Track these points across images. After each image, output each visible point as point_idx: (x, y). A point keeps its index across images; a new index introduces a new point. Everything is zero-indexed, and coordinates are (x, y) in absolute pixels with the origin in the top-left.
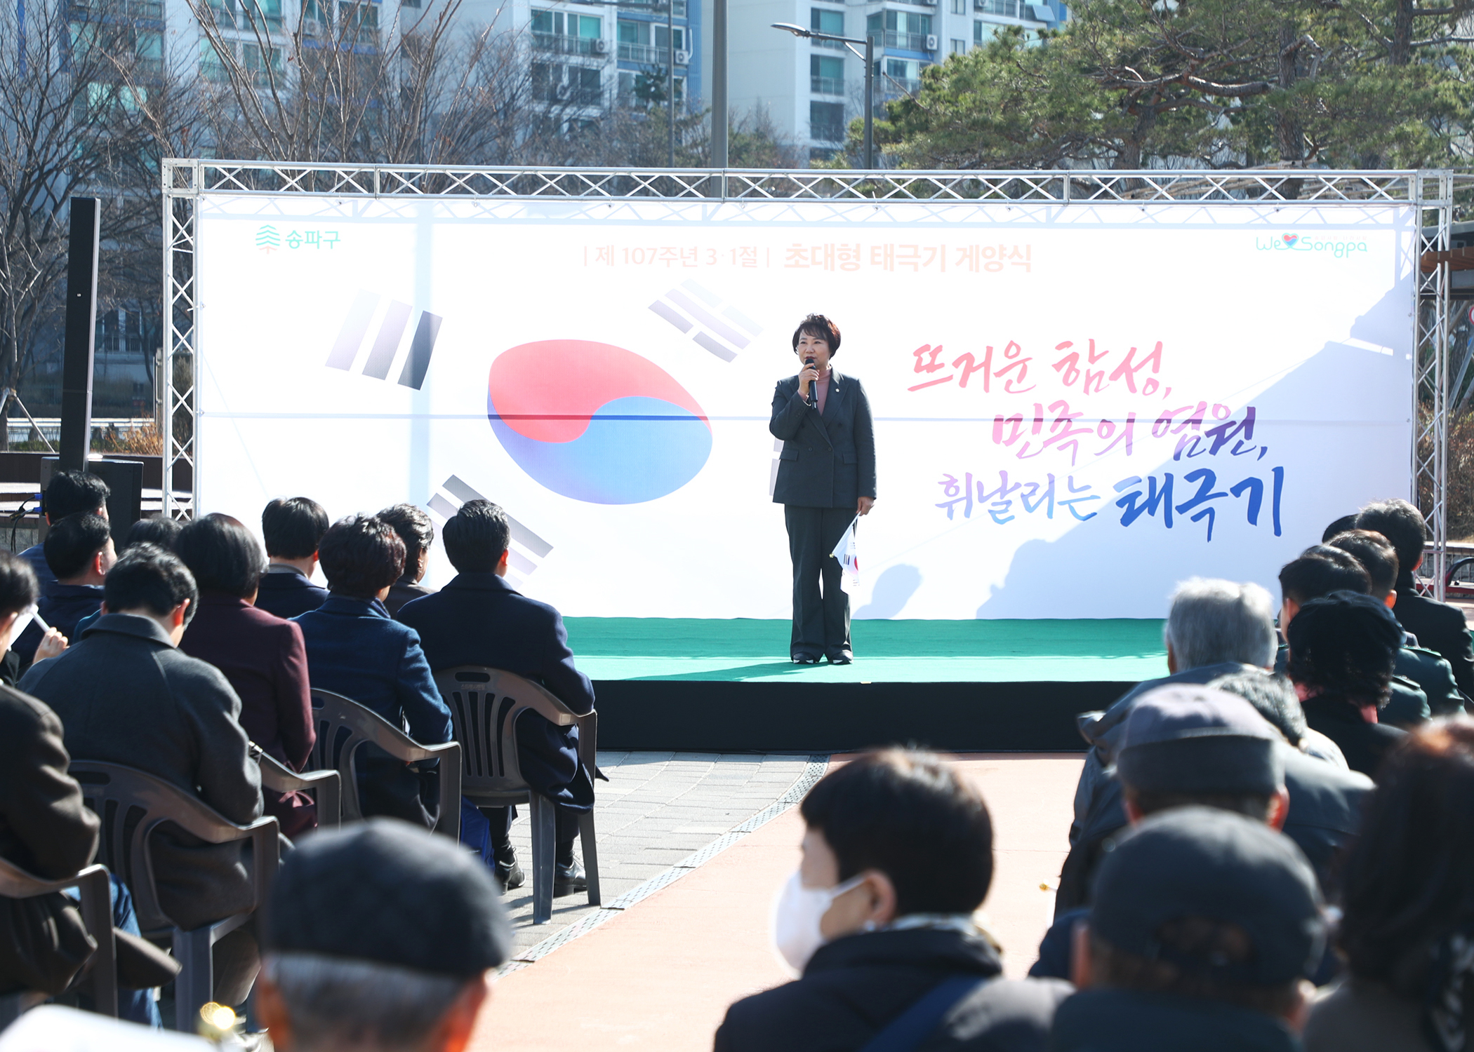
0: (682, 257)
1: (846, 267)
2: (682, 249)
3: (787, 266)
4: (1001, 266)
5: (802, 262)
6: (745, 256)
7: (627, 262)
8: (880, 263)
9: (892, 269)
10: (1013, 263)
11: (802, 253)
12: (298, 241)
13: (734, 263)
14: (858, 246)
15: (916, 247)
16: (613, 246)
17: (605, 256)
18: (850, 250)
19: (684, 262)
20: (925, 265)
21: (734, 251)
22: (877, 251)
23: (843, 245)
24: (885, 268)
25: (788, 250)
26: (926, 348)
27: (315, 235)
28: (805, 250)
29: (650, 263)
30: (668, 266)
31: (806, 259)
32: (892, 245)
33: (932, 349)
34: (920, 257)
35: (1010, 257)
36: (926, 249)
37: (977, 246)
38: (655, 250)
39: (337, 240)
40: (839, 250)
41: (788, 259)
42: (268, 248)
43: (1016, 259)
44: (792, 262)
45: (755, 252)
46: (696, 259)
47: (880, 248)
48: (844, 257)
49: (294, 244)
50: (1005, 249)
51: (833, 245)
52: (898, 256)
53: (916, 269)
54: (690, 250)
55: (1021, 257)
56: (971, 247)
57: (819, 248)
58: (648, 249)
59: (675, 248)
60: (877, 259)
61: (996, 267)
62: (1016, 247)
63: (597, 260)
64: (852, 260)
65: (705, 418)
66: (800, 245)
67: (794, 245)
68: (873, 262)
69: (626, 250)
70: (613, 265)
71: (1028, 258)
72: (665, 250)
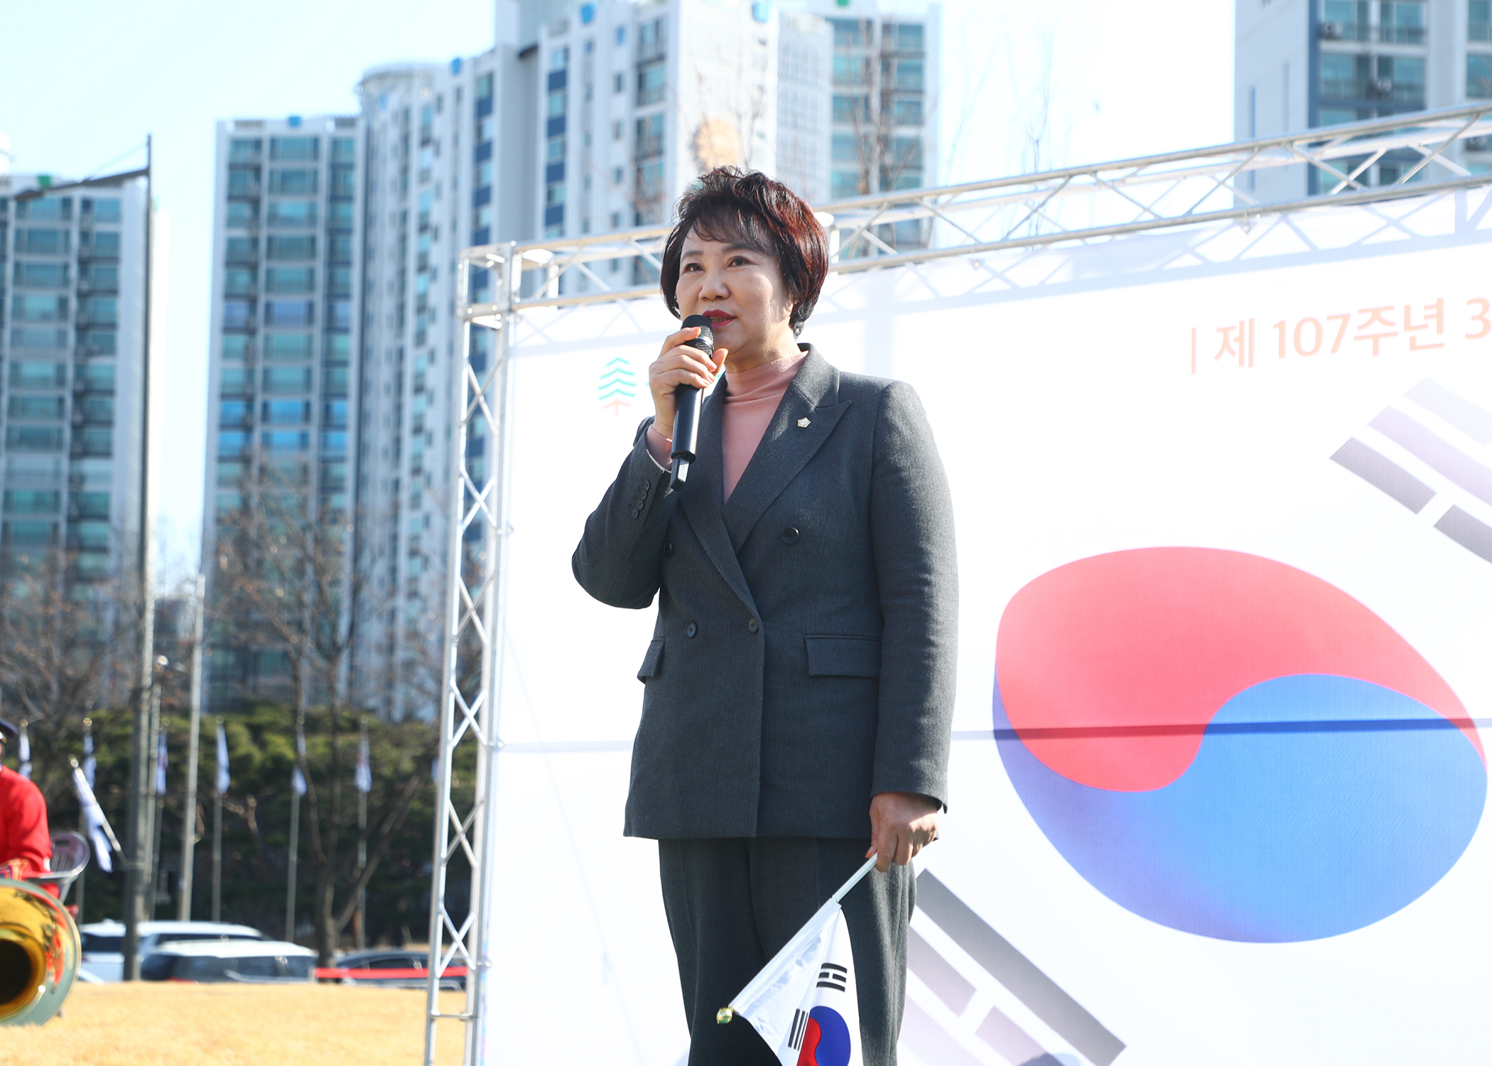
0: (1408, 327)
2: (1407, 309)
7: (1282, 354)
16: (1251, 321)
17: (1235, 346)
19: (1413, 340)
29: (1335, 349)
30: (1376, 351)
38: (1346, 318)
46: (1440, 330)
54: (1427, 308)
58: (1330, 318)
59: (1391, 308)
63: (1218, 357)
65: (1467, 723)
69: (1281, 326)
70: (1251, 364)
72: (1369, 316)
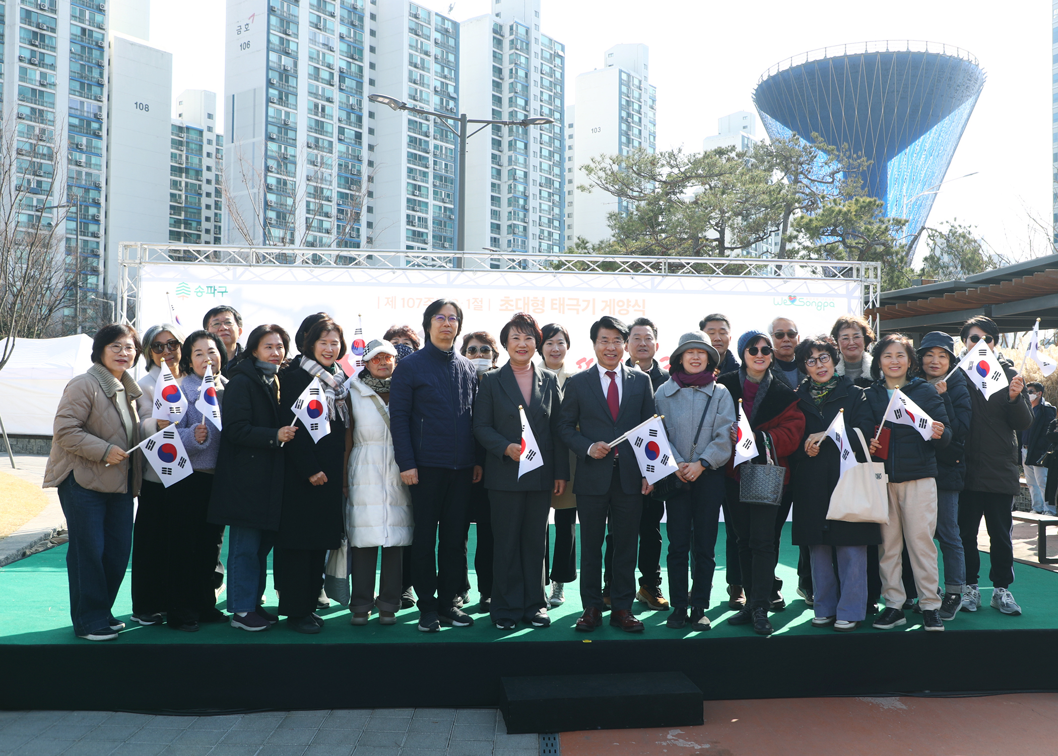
1: (537, 311)
3: (501, 310)
4: (628, 312)
5: (510, 308)
6: (476, 303)
7: (404, 307)
8: (556, 309)
9: (563, 313)
10: (635, 310)
11: (510, 302)
12: (202, 292)
13: (469, 308)
14: (543, 298)
15: (578, 300)
16: (395, 297)
17: (391, 303)
18: (538, 300)
20: (583, 310)
21: (469, 300)
22: (554, 302)
23: (534, 298)
24: (560, 312)
25: (502, 300)
26: (584, 360)
27: (213, 289)
28: (512, 301)
29: (418, 307)
31: (512, 306)
32: (564, 298)
33: (587, 360)
34: (580, 305)
35: (634, 306)
36: (584, 301)
37: (614, 300)
38: (421, 299)
39: (225, 292)
40: (532, 300)
41: (502, 305)
42: (183, 296)
43: (636, 308)
44: (504, 307)
45: (481, 301)
47: (556, 300)
48: (535, 305)
49: (199, 294)
50: (630, 301)
51: (528, 298)
52: (567, 305)
53: (578, 313)
55: (640, 307)
56: (610, 300)
57: (520, 299)
60: (555, 306)
61: (625, 312)
62: (636, 301)
63: (385, 305)
64: (540, 307)
66: (509, 297)
67: (505, 297)
68: (553, 308)
69: (403, 299)
70: (395, 308)
71: (644, 307)
72: (427, 300)
